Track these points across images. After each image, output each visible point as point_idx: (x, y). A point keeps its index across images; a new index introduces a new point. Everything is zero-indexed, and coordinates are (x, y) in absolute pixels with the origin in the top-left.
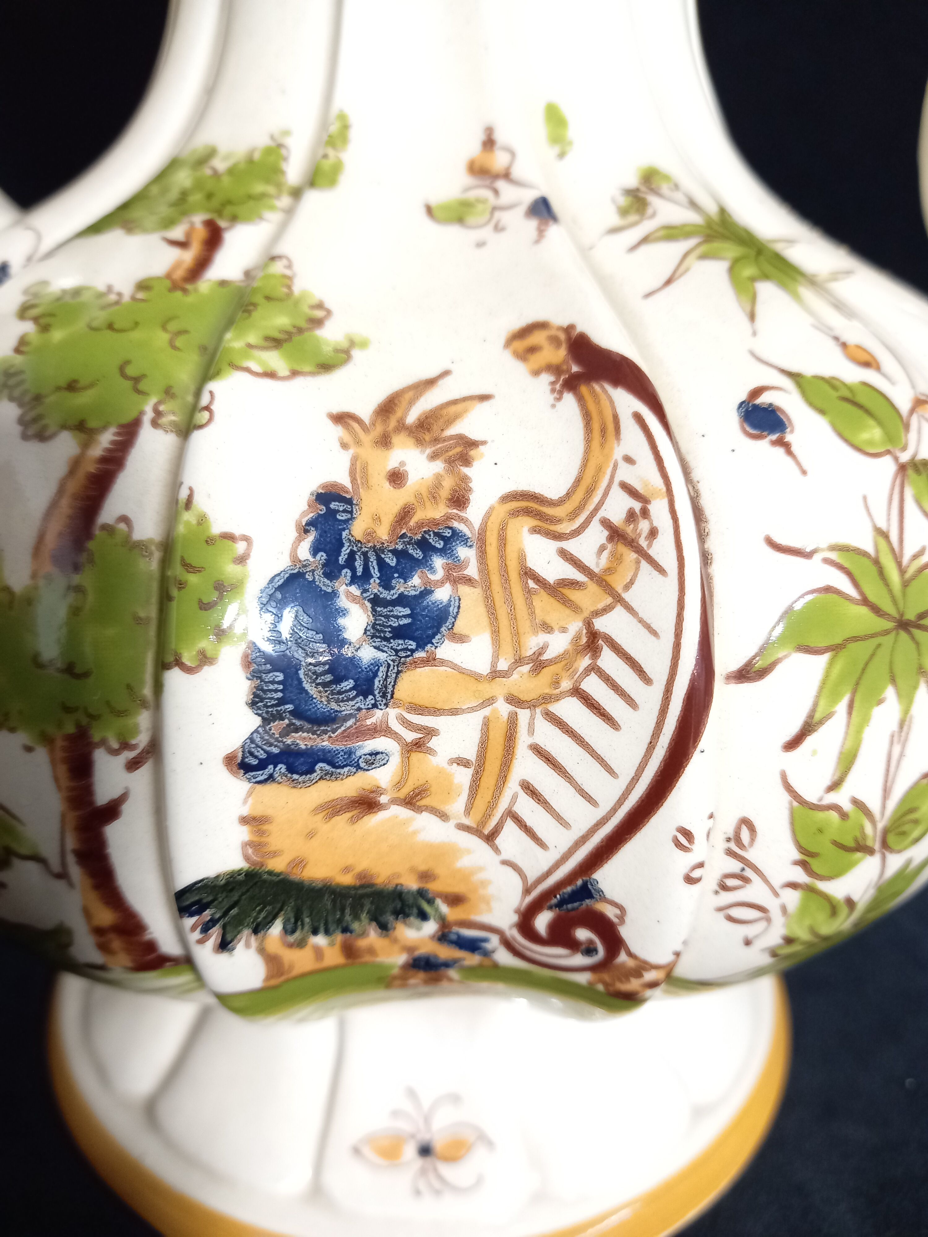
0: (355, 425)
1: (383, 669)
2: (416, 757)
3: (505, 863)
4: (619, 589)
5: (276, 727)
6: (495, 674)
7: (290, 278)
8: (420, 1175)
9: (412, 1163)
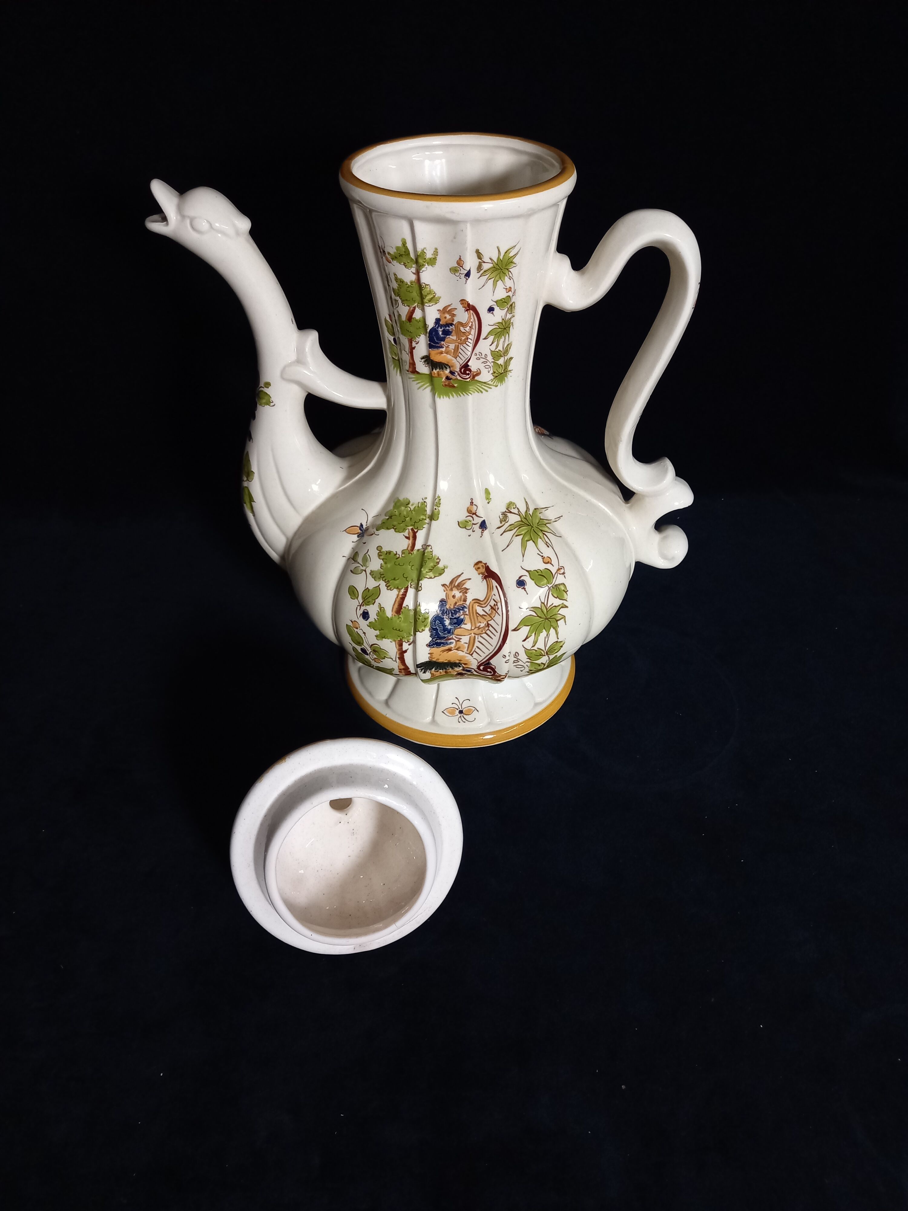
0: (446, 586)
1: (452, 630)
2: (458, 642)
3: (474, 659)
4: (492, 617)
5: (434, 640)
6: (471, 630)
7: (432, 552)
8: (460, 718)
9: (458, 715)
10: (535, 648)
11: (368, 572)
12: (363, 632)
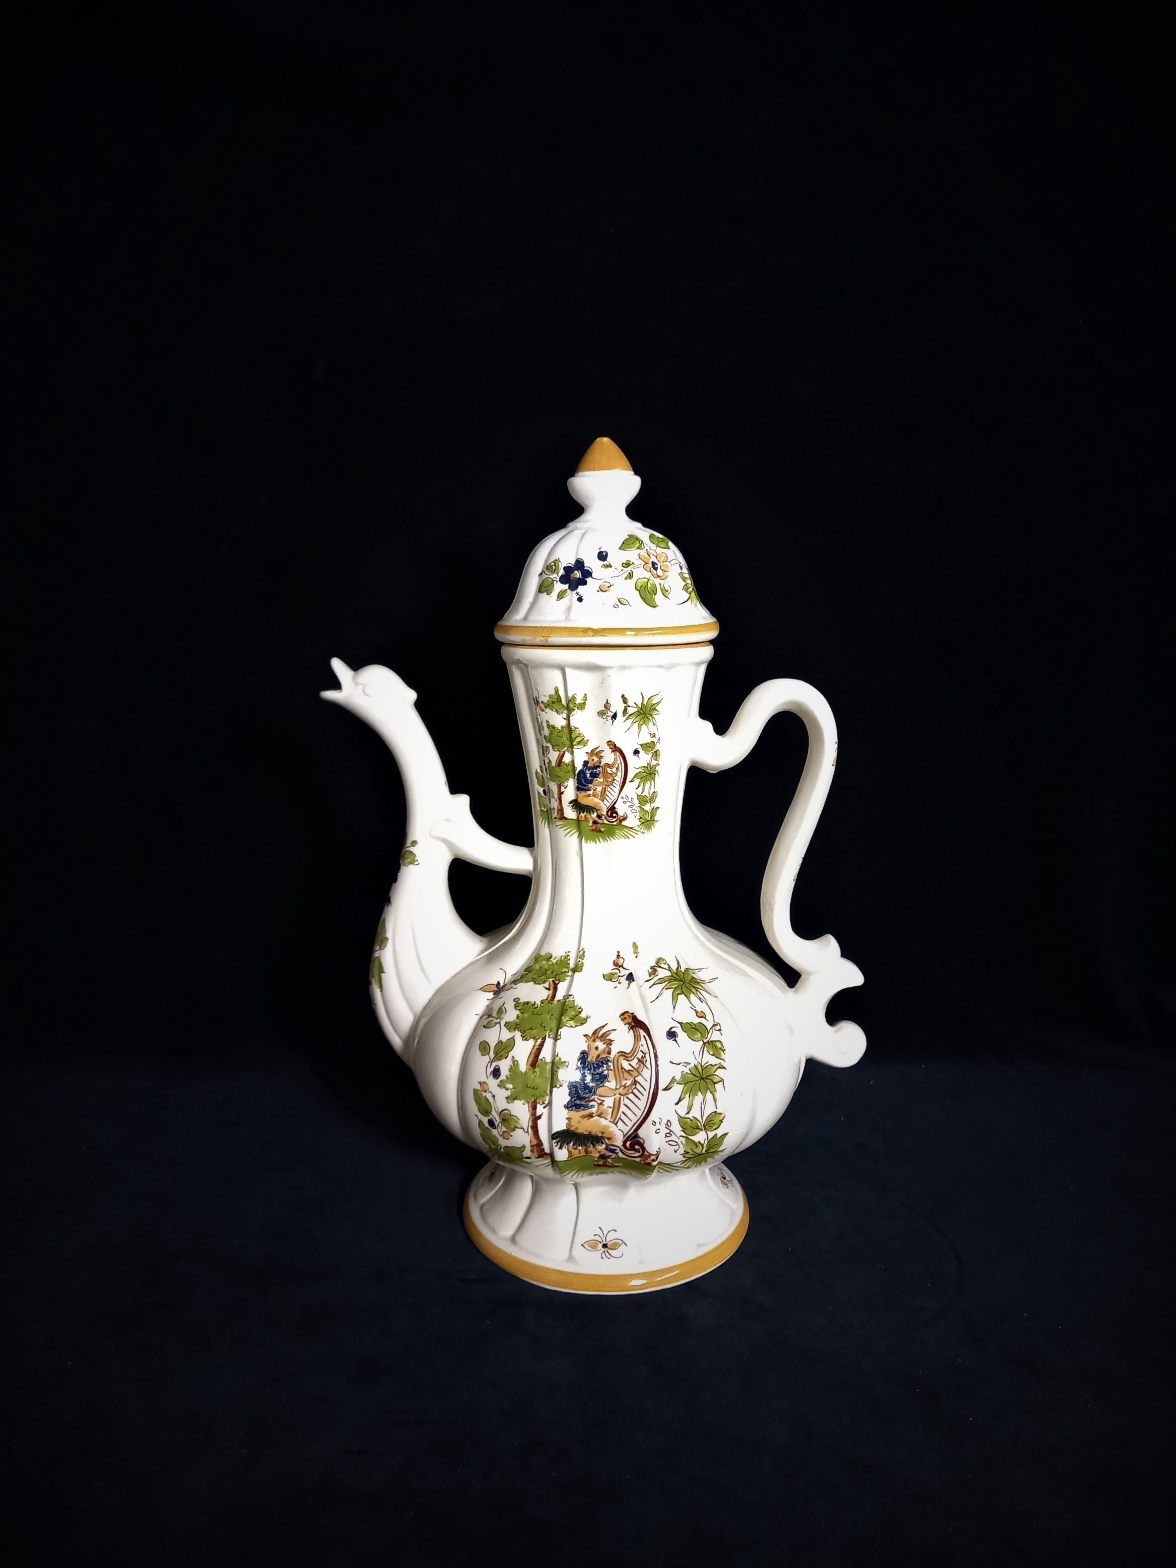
0: (588, 1037)
1: (594, 1088)
2: (600, 1106)
3: (619, 1130)
4: (640, 1072)
5: (573, 1099)
6: (616, 1089)
7: (574, 1001)
8: (603, 1253)
9: (600, 1250)
10: (689, 1116)
11: (503, 1023)
12: (491, 1096)
